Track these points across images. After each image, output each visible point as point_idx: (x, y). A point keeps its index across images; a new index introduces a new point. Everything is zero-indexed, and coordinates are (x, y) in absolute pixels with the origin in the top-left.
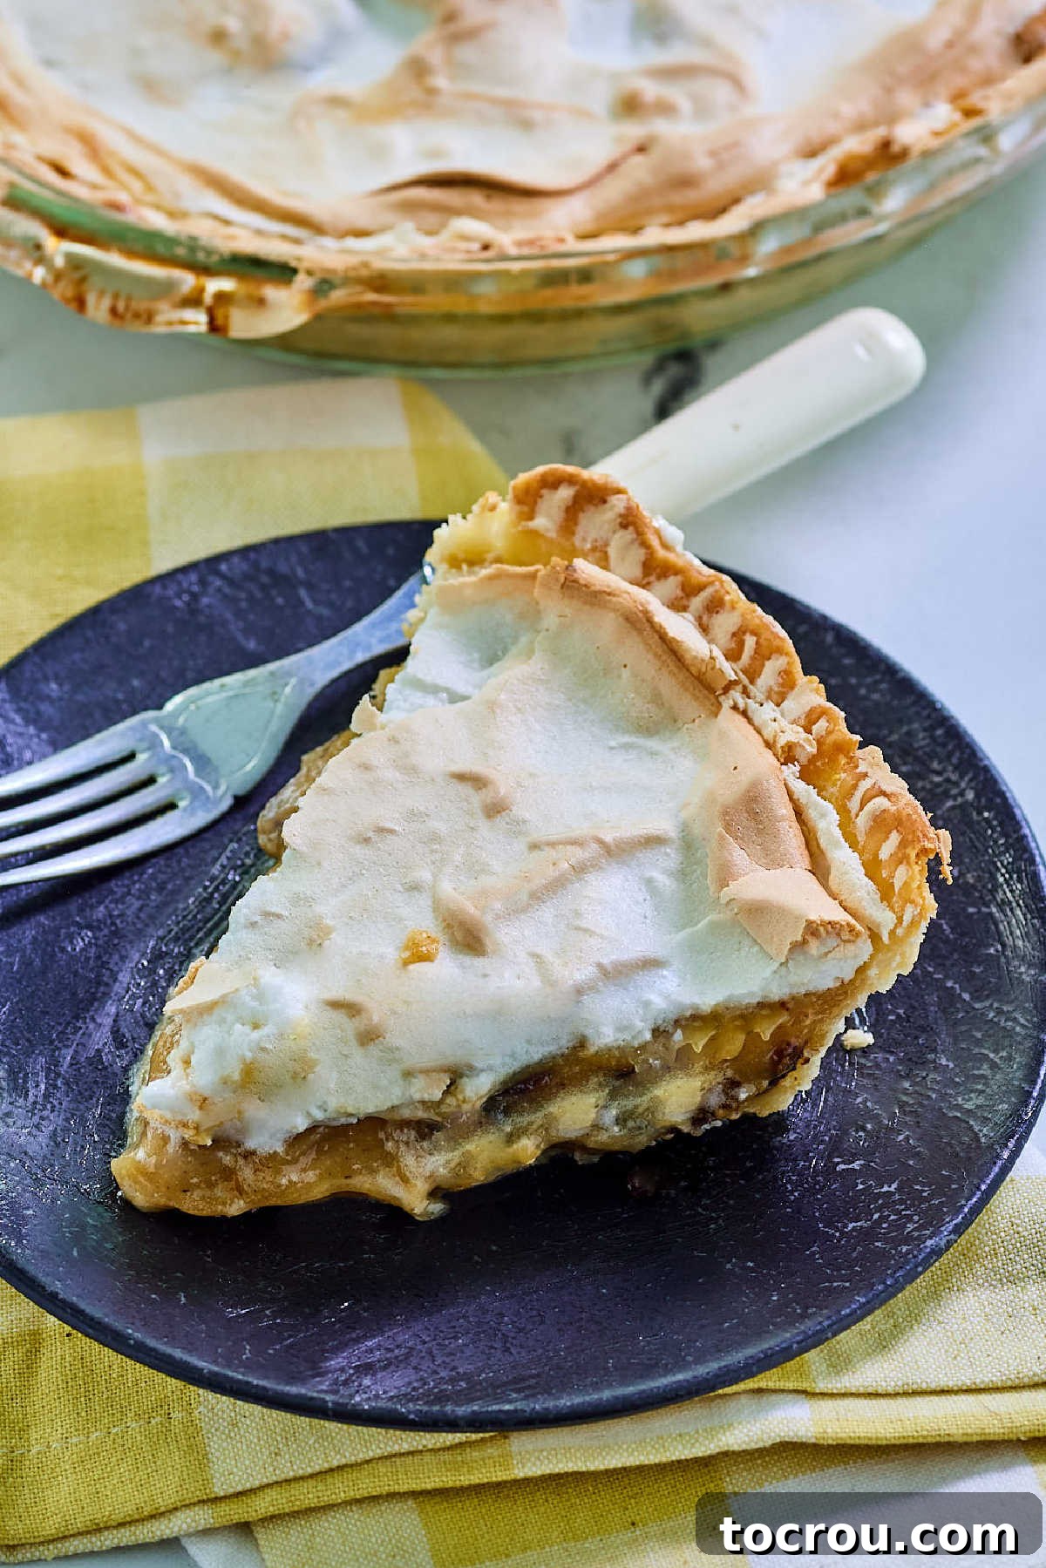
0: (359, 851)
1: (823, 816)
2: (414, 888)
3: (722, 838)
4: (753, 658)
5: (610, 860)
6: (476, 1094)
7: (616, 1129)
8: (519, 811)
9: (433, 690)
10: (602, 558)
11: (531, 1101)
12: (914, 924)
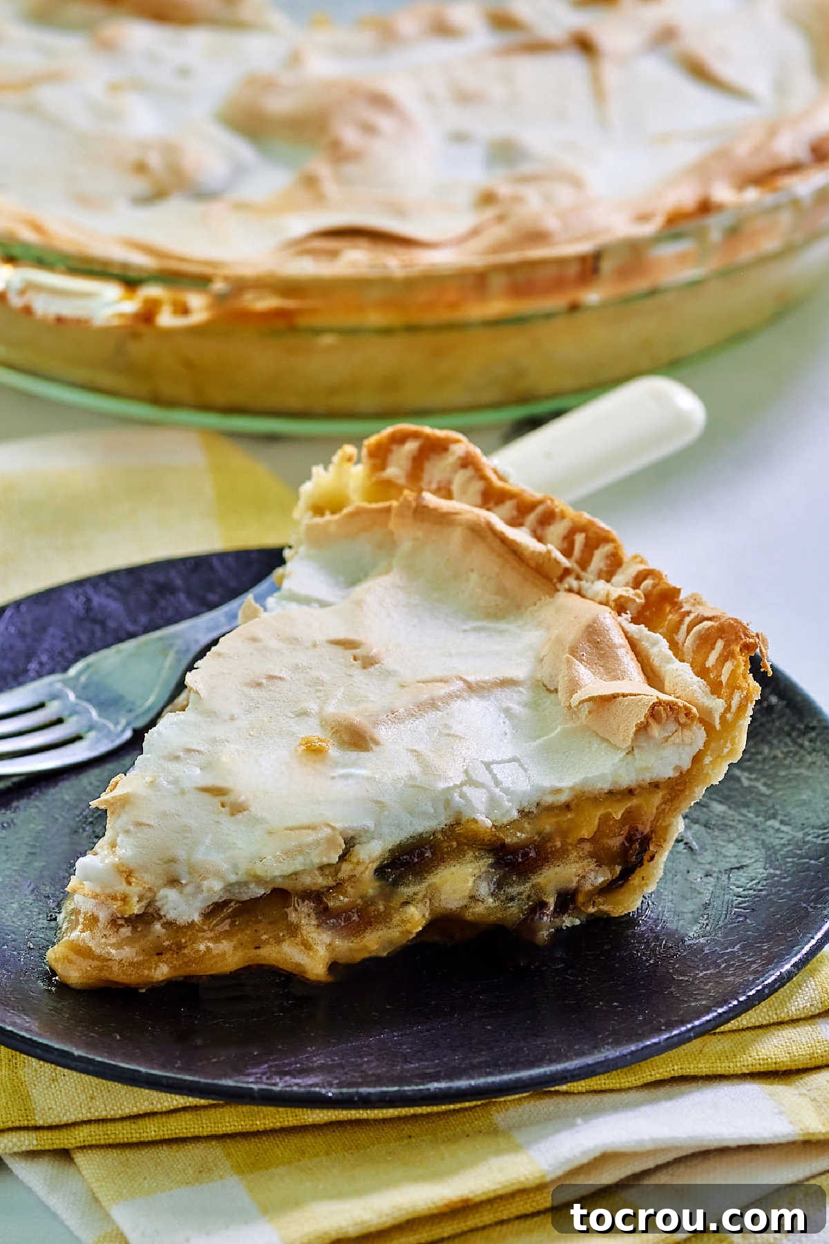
0: (253, 692)
1: (655, 644)
2: (304, 714)
3: (568, 661)
4: (583, 551)
5: (473, 695)
6: (369, 857)
7: (491, 900)
8: (389, 662)
9: (305, 601)
10: (445, 492)
11: (415, 874)
12: (742, 708)
